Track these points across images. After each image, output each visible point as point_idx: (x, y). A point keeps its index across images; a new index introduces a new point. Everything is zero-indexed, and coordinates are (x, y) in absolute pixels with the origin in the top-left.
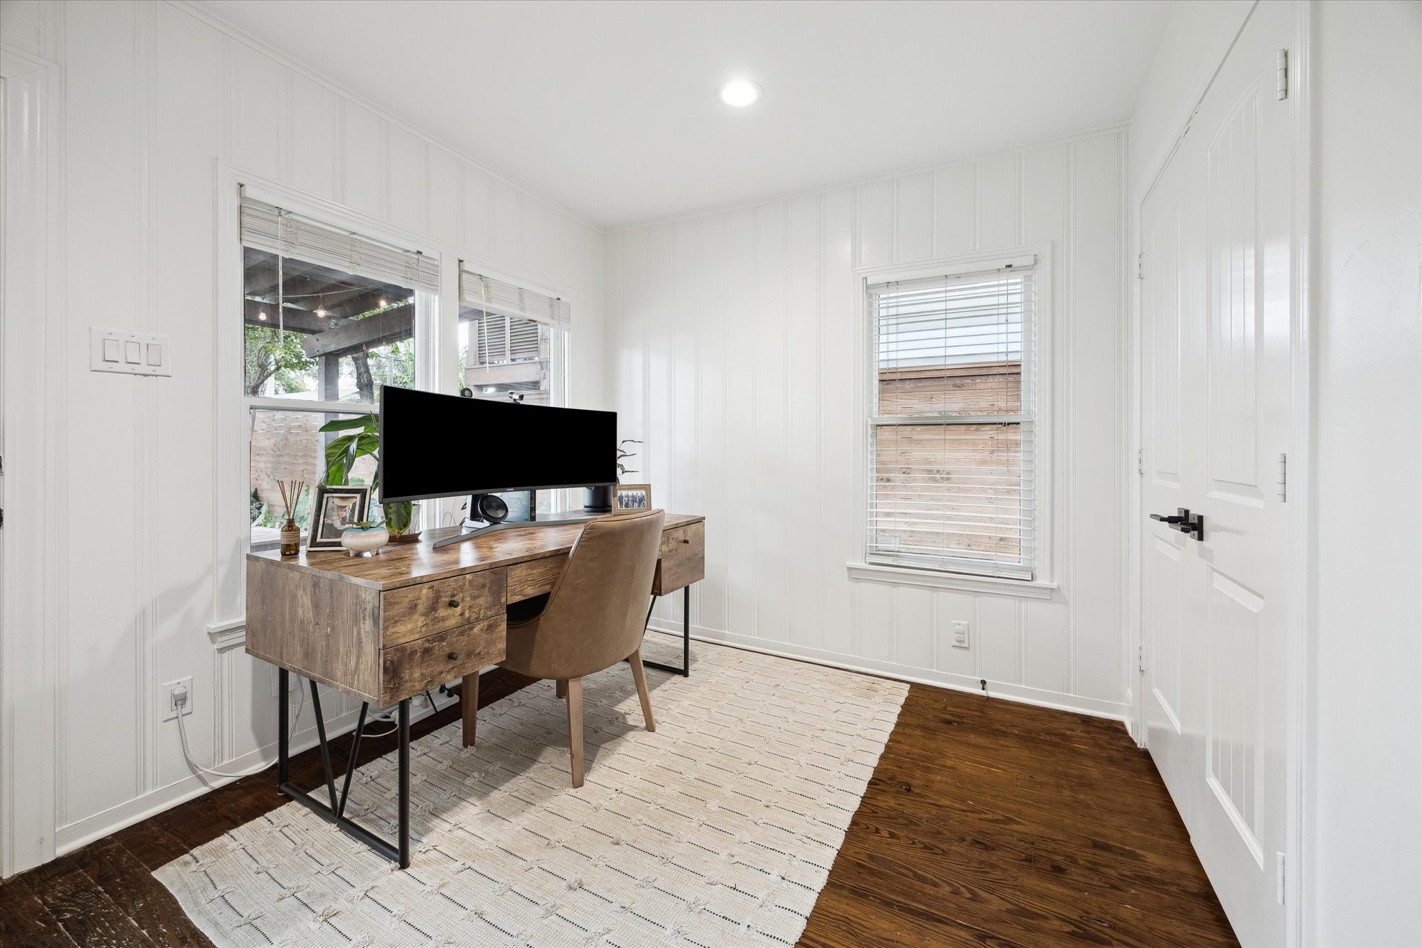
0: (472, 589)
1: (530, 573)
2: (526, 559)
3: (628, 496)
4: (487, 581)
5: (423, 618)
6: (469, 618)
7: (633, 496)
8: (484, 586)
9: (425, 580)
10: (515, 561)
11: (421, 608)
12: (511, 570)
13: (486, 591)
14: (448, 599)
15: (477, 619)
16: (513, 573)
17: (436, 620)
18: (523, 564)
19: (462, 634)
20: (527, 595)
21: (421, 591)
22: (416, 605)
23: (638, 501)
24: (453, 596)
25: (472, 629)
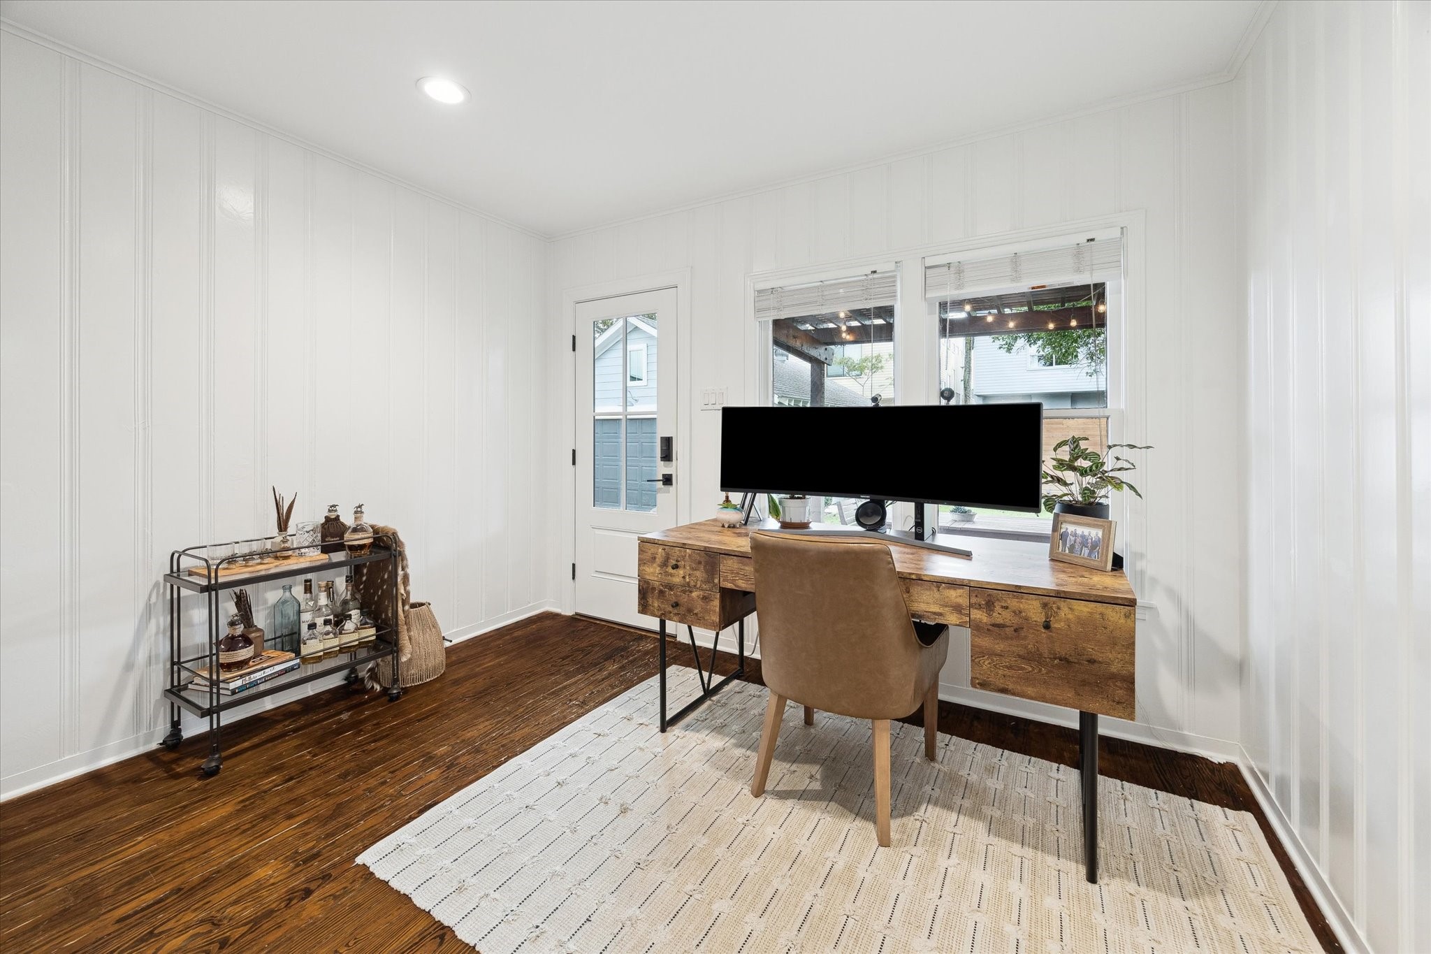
0: (692, 562)
1: (742, 567)
2: (737, 554)
3: (1075, 535)
4: (702, 560)
5: (659, 568)
6: (688, 583)
7: (1083, 536)
8: (700, 563)
9: (660, 542)
10: (727, 552)
11: (658, 561)
12: (723, 557)
13: (702, 567)
14: (674, 562)
15: (695, 586)
16: (725, 561)
17: (667, 574)
18: (735, 557)
19: (684, 592)
20: (738, 586)
21: (658, 550)
22: (655, 558)
23: (1090, 545)
24: (677, 561)
25: (691, 592)
